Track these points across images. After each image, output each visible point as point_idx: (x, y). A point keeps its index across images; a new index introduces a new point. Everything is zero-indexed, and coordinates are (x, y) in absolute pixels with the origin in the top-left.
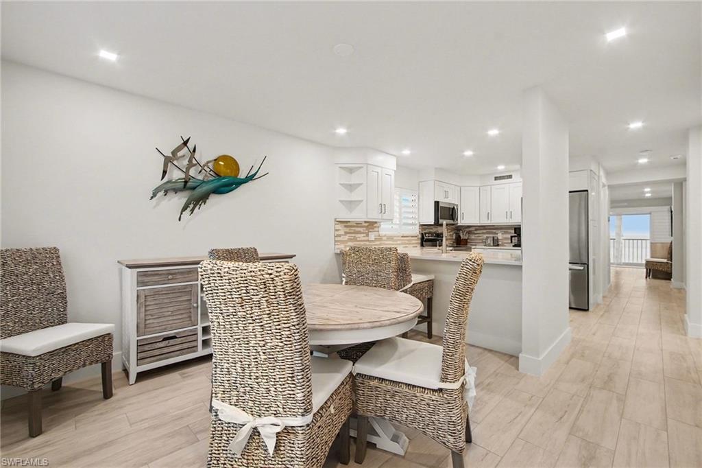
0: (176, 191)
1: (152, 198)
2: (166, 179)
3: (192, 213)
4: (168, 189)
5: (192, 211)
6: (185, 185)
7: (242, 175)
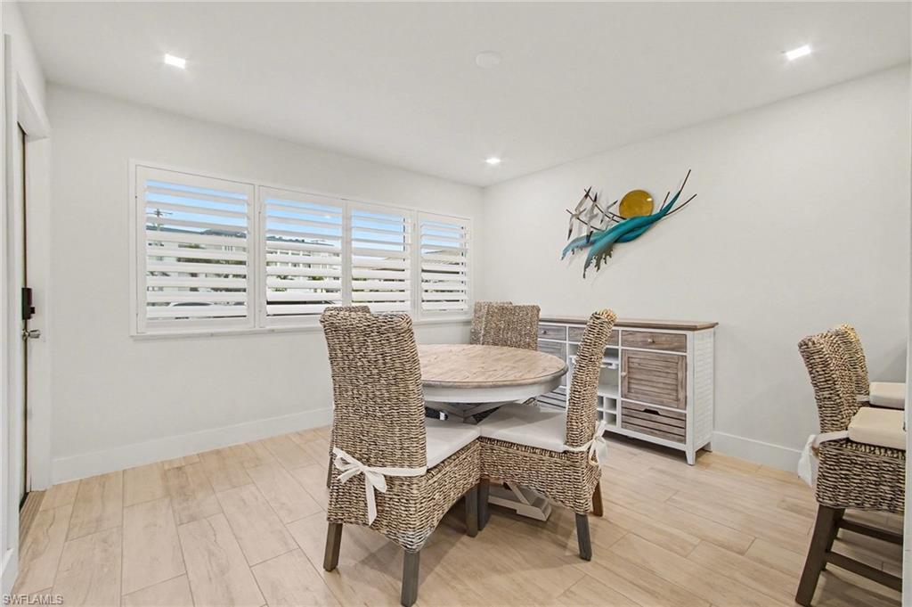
0: (582, 248)
1: (563, 258)
2: (572, 238)
3: (599, 269)
4: (575, 247)
5: (598, 265)
6: (588, 241)
7: (656, 211)
